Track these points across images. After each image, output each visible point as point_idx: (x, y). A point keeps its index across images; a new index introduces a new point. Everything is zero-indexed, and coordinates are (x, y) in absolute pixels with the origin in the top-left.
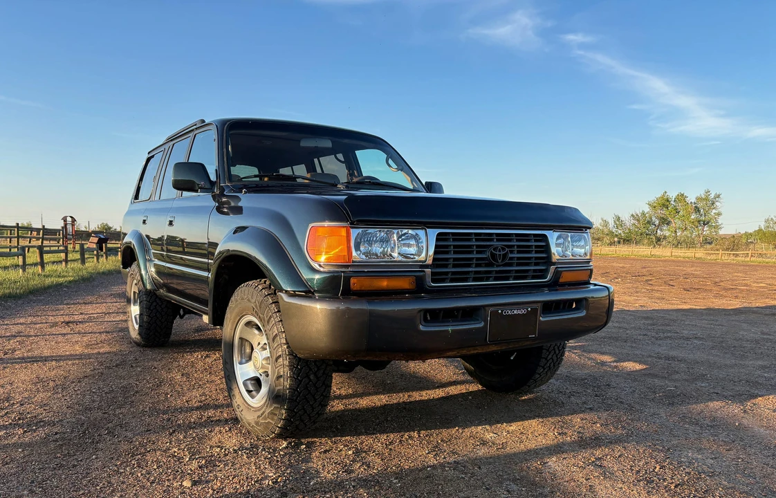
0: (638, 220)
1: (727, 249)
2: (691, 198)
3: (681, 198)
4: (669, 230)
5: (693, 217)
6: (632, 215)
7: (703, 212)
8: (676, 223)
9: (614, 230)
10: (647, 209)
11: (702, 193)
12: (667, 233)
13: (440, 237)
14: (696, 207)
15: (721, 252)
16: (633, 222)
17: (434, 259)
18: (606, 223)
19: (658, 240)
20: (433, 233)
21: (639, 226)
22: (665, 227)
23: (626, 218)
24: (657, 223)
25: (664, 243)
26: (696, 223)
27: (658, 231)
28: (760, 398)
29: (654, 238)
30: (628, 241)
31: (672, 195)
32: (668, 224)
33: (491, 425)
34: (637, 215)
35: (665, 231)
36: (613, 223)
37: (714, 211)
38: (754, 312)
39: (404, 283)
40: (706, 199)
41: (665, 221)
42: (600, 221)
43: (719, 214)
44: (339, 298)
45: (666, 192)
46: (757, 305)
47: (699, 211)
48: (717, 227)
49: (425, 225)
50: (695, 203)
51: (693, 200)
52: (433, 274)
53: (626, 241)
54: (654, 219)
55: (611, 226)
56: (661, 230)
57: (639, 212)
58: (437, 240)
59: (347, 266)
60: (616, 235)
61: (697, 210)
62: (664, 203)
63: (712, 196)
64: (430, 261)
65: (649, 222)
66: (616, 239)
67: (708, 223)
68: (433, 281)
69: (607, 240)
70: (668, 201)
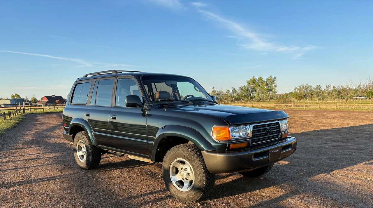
0: (243, 90)
1: (283, 103)
2: (265, 79)
3: (260, 79)
4: (256, 94)
5: (265, 88)
6: (240, 87)
7: (270, 85)
8: (259, 90)
9: (232, 94)
10: (246, 84)
11: (268, 77)
12: (255, 95)
13: (254, 127)
14: (267, 83)
15: (281, 104)
16: (240, 90)
17: (253, 135)
18: (229, 91)
19: (252, 98)
20: (252, 126)
21: (243, 92)
22: (254, 92)
23: (237, 88)
24: (251, 90)
25: (254, 99)
26: (267, 90)
27: (252, 95)
28: (334, 171)
29: (250, 97)
30: (238, 99)
31: (257, 78)
32: (255, 91)
33: (259, 190)
34: (242, 87)
35: (254, 94)
36: (232, 91)
37: (274, 85)
38: (308, 134)
39: (244, 145)
40: (271, 79)
41: (254, 90)
42: (226, 90)
43: (276, 86)
44: (226, 152)
45: (254, 77)
46: (308, 131)
47: (268, 85)
48: (275, 92)
49: (249, 124)
50: (266, 81)
51: (265, 80)
52: (252, 140)
53: (237, 99)
54: (249, 89)
55: (231, 93)
56: (253, 94)
57: (243, 86)
58: (253, 128)
59: (228, 141)
60: (233, 97)
61: (267, 84)
62: (253, 81)
63: (273, 78)
64: (251, 136)
65: (247, 90)
66: (233, 99)
67: (272, 90)
68: (252, 143)
69: (229, 99)
70: (255, 80)
